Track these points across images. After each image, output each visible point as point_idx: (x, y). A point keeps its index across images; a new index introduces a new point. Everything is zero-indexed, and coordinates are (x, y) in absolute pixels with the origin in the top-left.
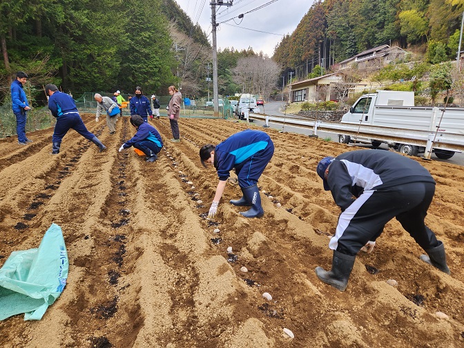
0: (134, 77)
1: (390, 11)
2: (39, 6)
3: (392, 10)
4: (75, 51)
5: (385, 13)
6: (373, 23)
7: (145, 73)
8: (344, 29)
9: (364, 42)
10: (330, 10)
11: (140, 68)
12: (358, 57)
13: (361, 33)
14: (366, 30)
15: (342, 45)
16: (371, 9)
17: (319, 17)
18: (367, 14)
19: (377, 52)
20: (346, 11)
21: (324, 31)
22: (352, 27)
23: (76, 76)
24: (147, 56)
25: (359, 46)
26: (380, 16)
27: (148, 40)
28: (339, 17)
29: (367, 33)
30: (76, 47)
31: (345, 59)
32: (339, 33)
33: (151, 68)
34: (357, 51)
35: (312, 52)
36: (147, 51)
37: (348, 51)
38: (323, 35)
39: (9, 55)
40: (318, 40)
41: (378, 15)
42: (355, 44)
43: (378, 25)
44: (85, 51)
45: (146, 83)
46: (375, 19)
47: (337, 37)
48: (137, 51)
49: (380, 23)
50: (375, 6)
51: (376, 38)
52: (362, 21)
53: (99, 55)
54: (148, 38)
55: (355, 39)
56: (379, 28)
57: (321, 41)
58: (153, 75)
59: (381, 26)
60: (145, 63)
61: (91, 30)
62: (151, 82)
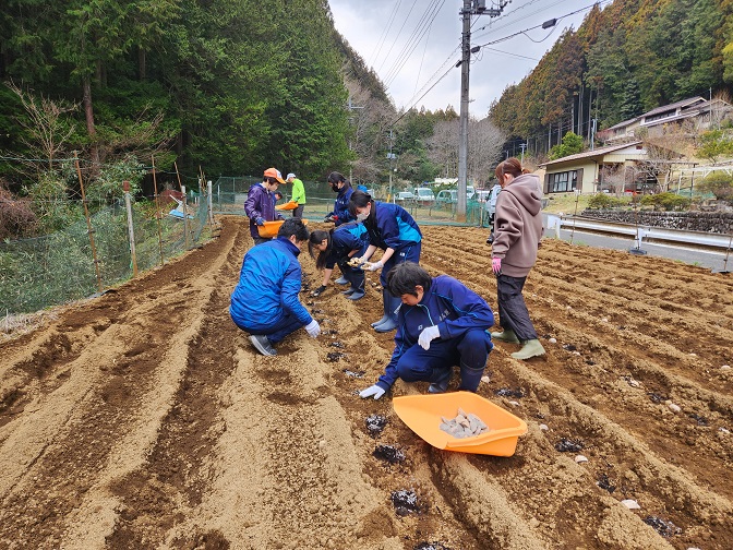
0: (288, 152)
1: (704, 41)
2: (150, 26)
3: (707, 40)
4: (201, 107)
5: (693, 46)
6: (671, 61)
7: (306, 145)
8: (617, 74)
9: (655, 93)
10: (592, 43)
11: (298, 137)
12: (647, 118)
13: (650, 79)
14: (659, 73)
15: (614, 100)
16: (666, 39)
17: (573, 55)
18: (661, 48)
19: (683, 109)
20: (620, 44)
21: (581, 76)
22: (632, 69)
23: (199, 149)
24: (310, 117)
25: (646, 100)
26: (683, 51)
27: (313, 91)
28: (609, 53)
29: (659, 79)
30: (204, 101)
31: (620, 121)
32: (608, 79)
33: (316, 137)
34: (641, 109)
35: (561, 112)
36: (309, 108)
37: (624, 109)
38: (580, 84)
39: (95, 111)
40: (571, 90)
41: (679, 48)
42: (638, 96)
43: (678, 65)
44: (218, 107)
45: (307, 162)
46: (675, 55)
47: (606, 85)
48: (296, 109)
49: (684, 61)
50: (673, 34)
51: (675, 87)
52: (651, 59)
53: (239, 115)
54: (313, 88)
55: (637, 88)
56: (681, 71)
57: (575, 93)
58: (317, 148)
59: (685, 66)
60: (307, 128)
61: (230, 72)
62: (315, 160)
